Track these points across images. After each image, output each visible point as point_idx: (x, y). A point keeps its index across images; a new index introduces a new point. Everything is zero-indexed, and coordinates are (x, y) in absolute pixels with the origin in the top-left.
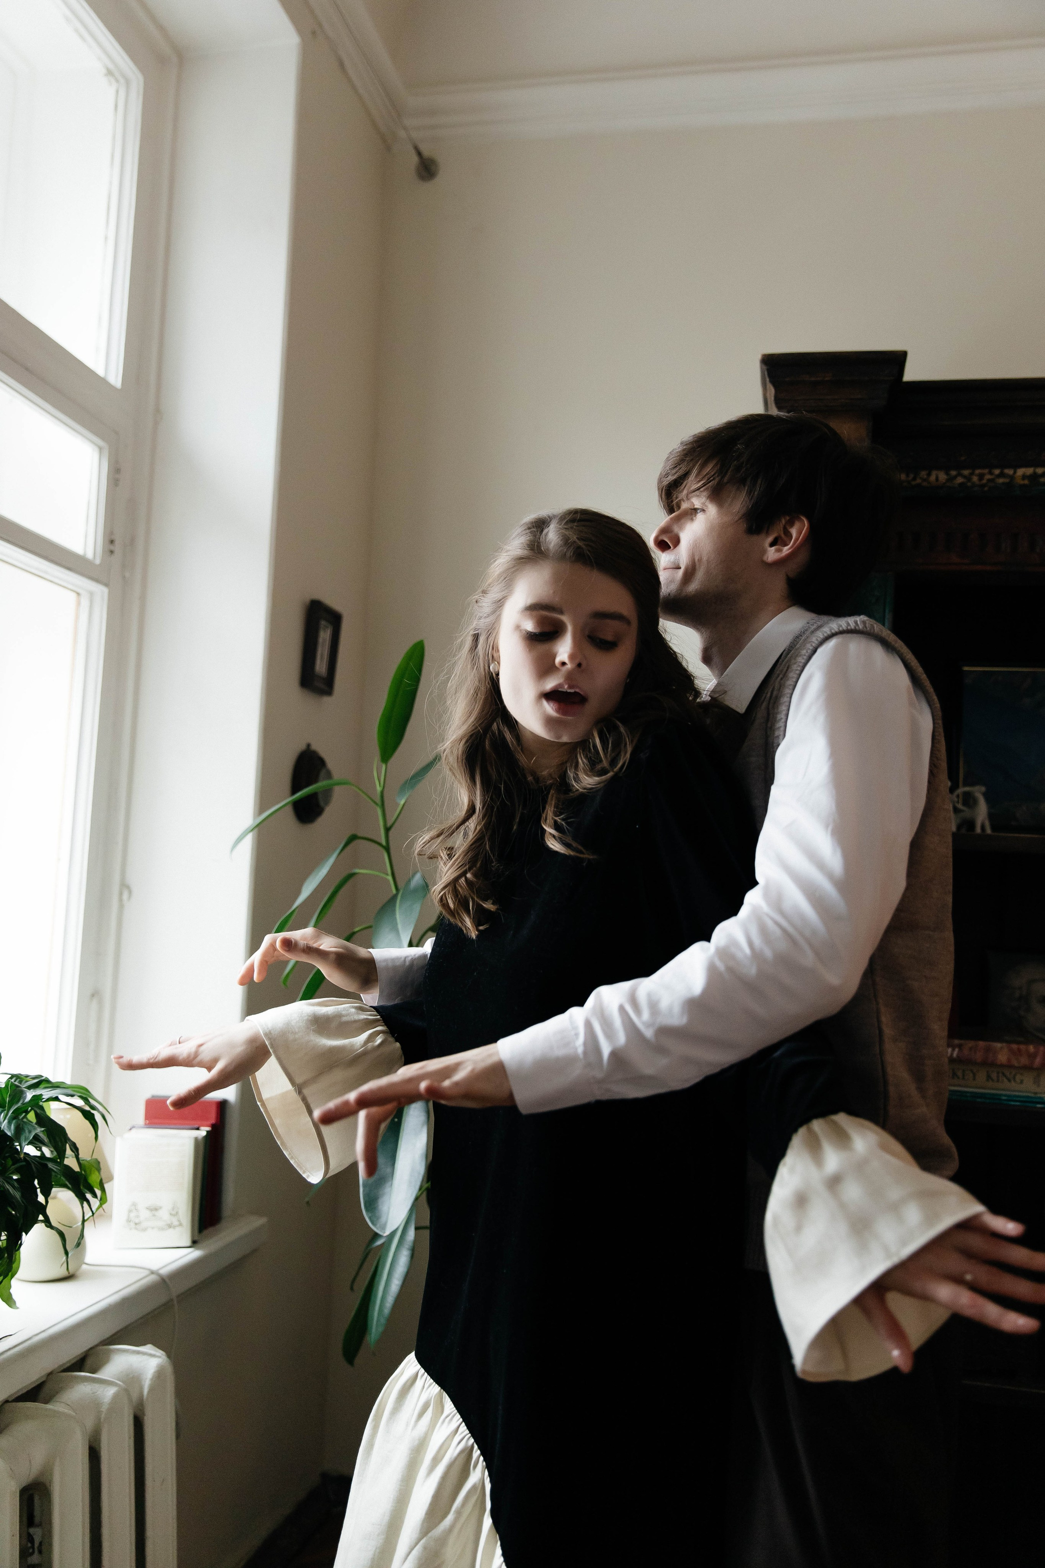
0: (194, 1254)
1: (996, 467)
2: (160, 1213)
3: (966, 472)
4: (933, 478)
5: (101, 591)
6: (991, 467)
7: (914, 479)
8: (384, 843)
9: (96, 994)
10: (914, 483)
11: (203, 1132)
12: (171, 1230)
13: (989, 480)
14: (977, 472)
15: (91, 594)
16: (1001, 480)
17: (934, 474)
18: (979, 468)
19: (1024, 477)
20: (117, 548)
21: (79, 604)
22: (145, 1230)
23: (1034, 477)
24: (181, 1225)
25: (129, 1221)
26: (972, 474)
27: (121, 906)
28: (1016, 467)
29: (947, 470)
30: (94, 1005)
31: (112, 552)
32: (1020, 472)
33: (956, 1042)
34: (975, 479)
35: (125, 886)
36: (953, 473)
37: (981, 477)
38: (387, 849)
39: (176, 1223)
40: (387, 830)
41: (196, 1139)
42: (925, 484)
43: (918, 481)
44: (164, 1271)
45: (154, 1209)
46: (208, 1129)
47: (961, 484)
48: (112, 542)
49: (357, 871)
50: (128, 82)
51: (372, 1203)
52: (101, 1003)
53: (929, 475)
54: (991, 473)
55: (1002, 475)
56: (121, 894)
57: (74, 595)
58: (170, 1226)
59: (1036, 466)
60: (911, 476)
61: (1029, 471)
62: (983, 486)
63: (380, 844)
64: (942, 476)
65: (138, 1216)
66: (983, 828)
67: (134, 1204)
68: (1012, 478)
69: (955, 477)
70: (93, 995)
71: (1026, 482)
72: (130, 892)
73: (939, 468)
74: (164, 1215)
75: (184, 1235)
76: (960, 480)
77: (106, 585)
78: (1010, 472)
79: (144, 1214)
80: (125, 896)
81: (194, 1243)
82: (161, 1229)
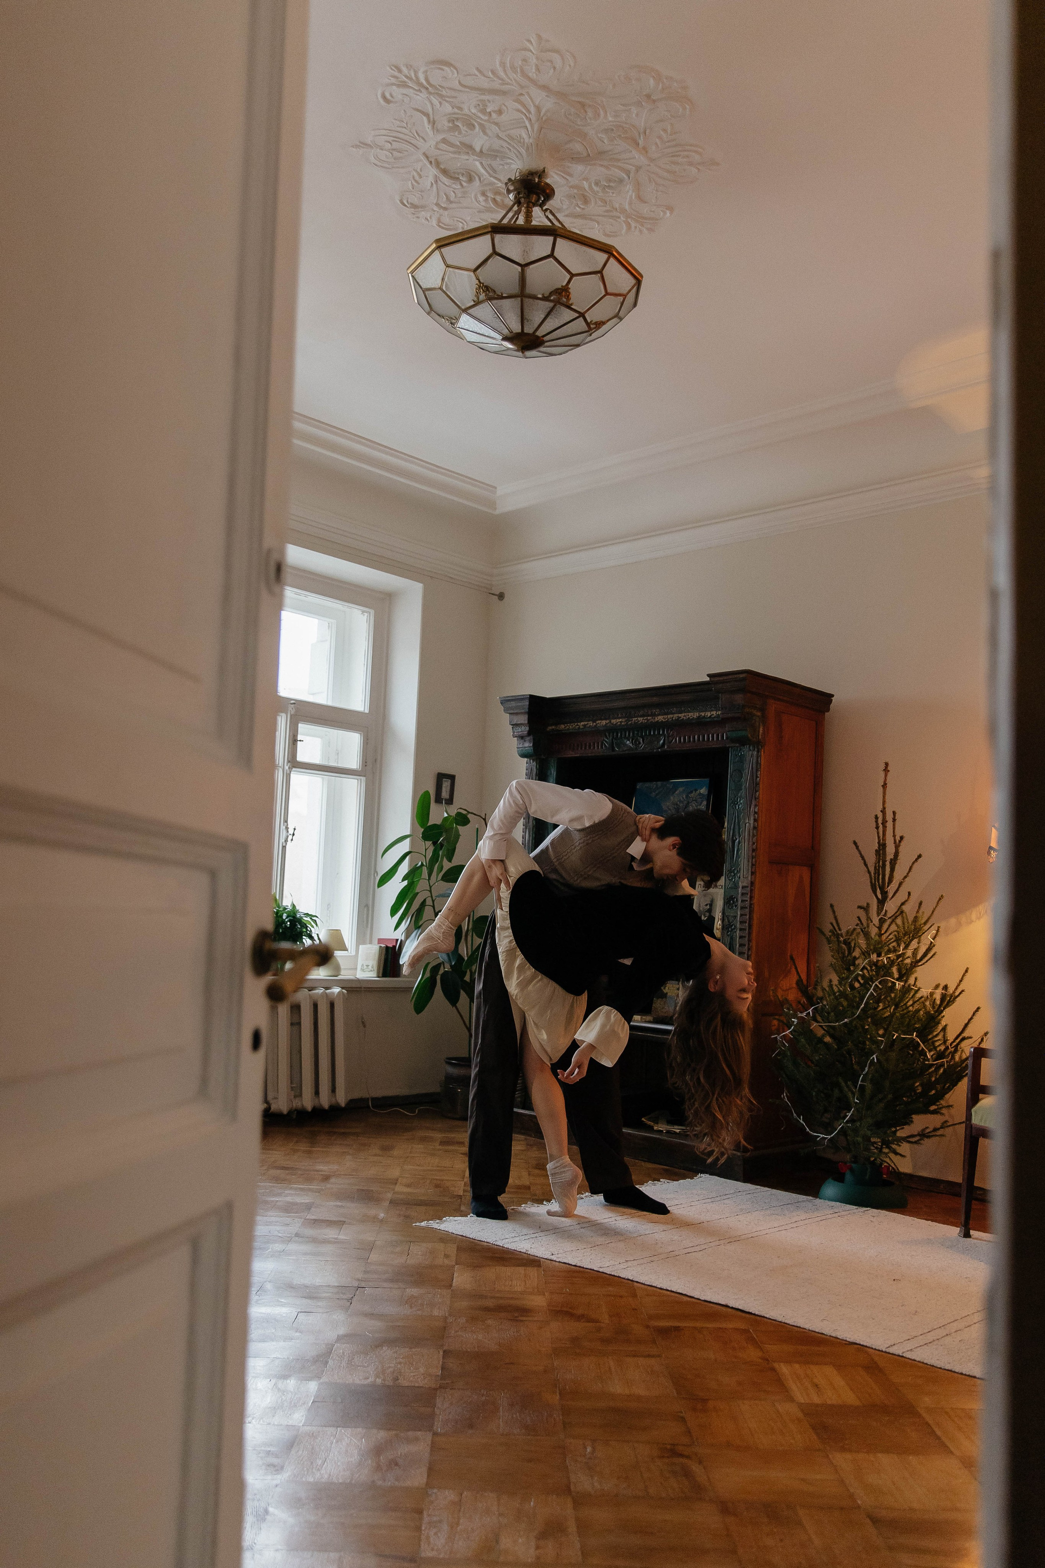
0: (377, 979)
1: (577, 722)
2: (369, 966)
3: (569, 725)
4: (561, 727)
5: (363, 779)
6: (575, 723)
7: (557, 728)
9: (367, 906)
11: (384, 945)
14: (572, 724)
15: (361, 779)
16: (578, 727)
17: (561, 725)
18: (571, 723)
19: (582, 725)
20: (368, 763)
21: (358, 783)
22: (365, 971)
23: (585, 726)
24: (375, 970)
25: (361, 969)
27: (375, 878)
28: (580, 722)
29: (564, 724)
30: (366, 909)
31: (366, 765)
34: (571, 727)
35: (376, 872)
36: (566, 725)
39: (373, 969)
41: (382, 949)
42: (559, 729)
45: (367, 966)
47: (568, 729)
48: (365, 762)
50: (370, 613)
52: (368, 910)
54: (575, 725)
55: (577, 725)
56: (374, 874)
57: (357, 780)
58: (371, 971)
59: (585, 722)
61: (583, 723)
65: (363, 968)
67: (363, 964)
69: (566, 727)
70: (365, 906)
71: (583, 727)
74: (373, 966)
75: (374, 975)
76: (568, 727)
77: (365, 776)
78: (579, 724)
79: (365, 967)
80: (376, 875)
81: (378, 977)
82: (368, 970)
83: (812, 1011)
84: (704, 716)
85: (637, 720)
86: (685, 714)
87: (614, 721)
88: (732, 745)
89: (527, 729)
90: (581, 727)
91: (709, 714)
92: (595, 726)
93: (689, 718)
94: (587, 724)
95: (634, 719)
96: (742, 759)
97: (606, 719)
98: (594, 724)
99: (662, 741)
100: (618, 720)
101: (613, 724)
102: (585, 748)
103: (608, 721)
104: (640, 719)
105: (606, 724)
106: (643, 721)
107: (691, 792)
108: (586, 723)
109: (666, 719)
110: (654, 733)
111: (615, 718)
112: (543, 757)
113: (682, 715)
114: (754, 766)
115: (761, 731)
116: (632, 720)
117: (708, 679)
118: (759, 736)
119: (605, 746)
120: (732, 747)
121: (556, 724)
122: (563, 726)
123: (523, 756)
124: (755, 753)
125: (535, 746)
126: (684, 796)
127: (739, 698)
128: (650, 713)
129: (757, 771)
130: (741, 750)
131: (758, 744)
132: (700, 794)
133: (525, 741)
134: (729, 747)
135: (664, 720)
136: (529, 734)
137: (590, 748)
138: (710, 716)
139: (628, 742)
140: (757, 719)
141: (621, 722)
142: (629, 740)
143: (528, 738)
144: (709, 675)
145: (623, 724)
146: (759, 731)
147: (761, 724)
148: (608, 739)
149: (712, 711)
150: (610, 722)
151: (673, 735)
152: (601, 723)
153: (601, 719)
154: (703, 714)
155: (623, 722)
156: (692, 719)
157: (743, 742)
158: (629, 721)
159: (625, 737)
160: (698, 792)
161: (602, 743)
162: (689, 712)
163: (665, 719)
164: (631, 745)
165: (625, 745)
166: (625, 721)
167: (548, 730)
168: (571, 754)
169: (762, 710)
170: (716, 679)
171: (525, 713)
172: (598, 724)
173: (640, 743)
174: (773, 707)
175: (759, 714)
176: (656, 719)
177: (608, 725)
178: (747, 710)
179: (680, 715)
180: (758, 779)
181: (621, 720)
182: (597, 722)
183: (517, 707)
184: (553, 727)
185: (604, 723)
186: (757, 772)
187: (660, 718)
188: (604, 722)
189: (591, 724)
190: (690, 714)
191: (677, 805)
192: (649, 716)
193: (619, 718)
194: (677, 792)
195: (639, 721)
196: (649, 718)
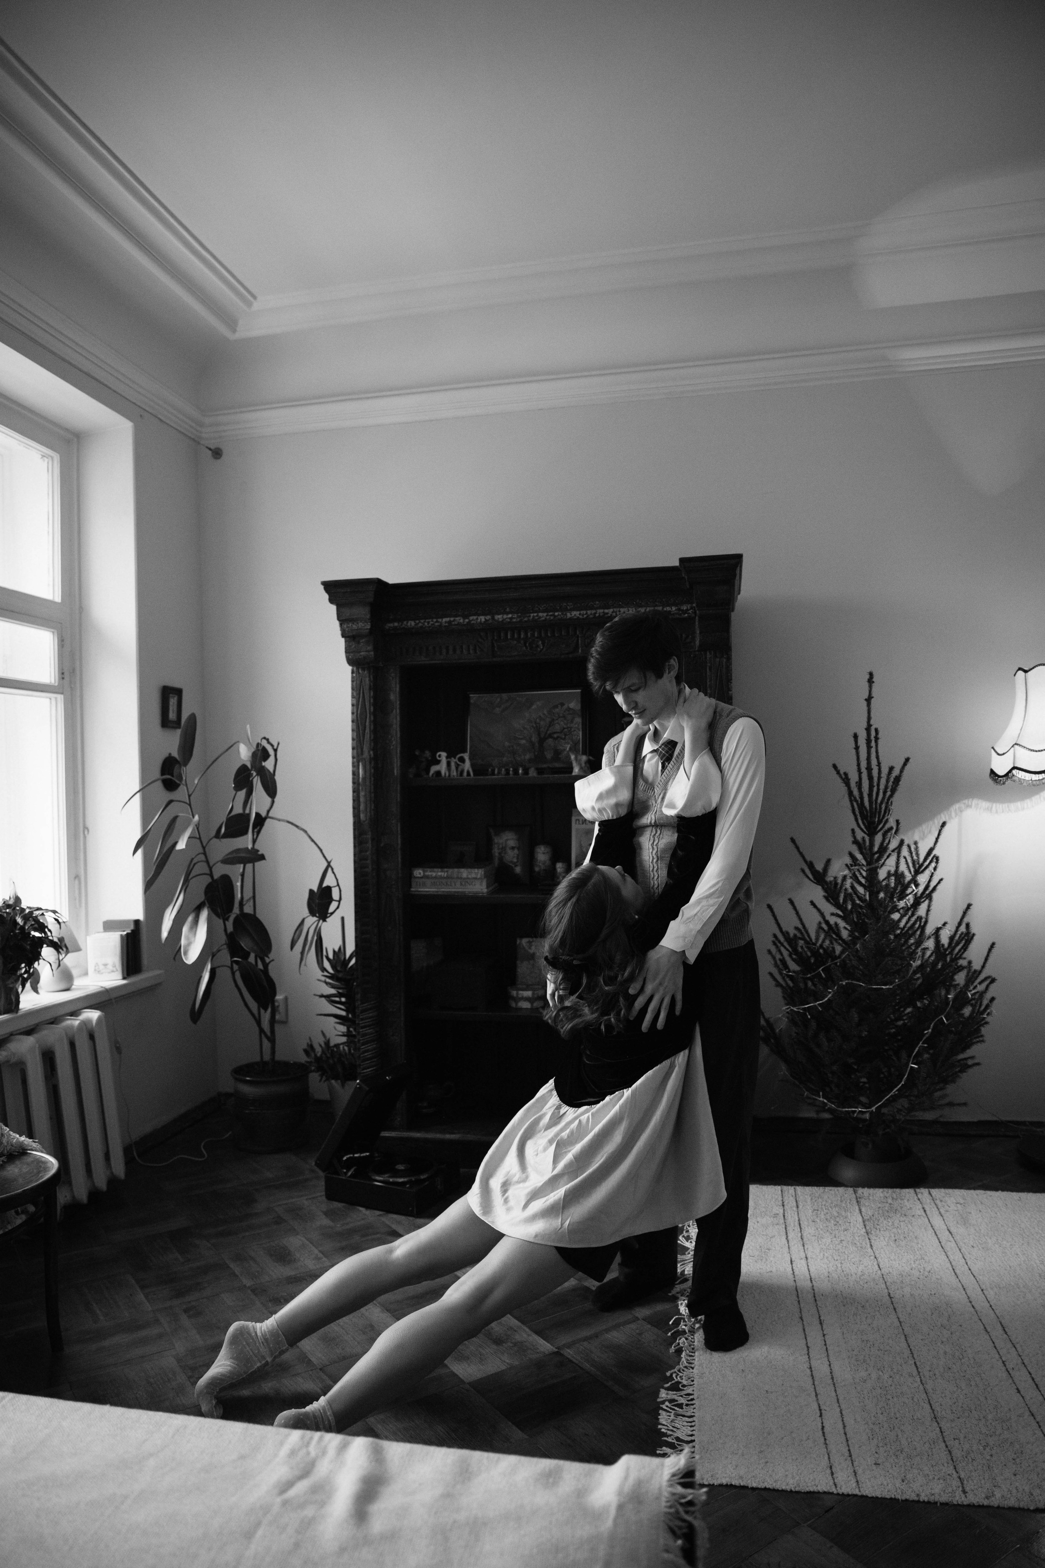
0: (124, 982)
1: (435, 618)
2: (108, 966)
3: (422, 621)
4: (409, 624)
5: (60, 697)
6: (433, 618)
7: (402, 625)
8: (188, 802)
9: (77, 877)
10: (401, 627)
11: (125, 933)
12: (113, 973)
13: (432, 624)
14: (427, 621)
15: (56, 698)
16: (437, 624)
17: (409, 622)
18: (427, 619)
19: (446, 622)
20: (67, 675)
21: (51, 703)
22: (102, 973)
23: (450, 622)
24: (117, 970)
25: (95, 970)
26: (425, 622)
27: (85, 837)
28: (442, 618)
29: (414, 620)
30: (77, 882)
31: (63, 678)
32: (444, 620)
33: (446, 870)
34: (426, 624)
35: (86, 828)
36: (417, 622)
37: (428, 623)
38: (190, 805)
39: (115, 969)
40: (189, 796)
41: (121, 935)
42: (406, 627)
43: (403, 626)
44: (107, 987)
45: (105, 965)
46: (129, 932)
47: (421, 627)
48: (63, 673)
49: (180, 814)
50: (54, 459)
51: (186, 953)
53: (407, 623)
54: (432, 621)
55: (437, 622)
57: (48, 699)
58: (113, 971)
59: (450, 617)
60: (400, 623)
61: (448, 619)
62: (429, 627)
63: (186, 803)
64: (413, 623)
65: (99, 968)
66: (468, 773)
67: (97, 964)
68: (441, 623)
69: (418, 623)
70: (75, 878)
71: (447, 624)
72: (88, 831)
73: (412, 620)
74: (110, 967)
75: (120, 976)
76: (420, 625)
77: (62, 693)
78: (440, 620)
79: (101, 967)
80: (86, 833)
81: (124, 978)
82: (109, 973)
85: (537, 616)
87: (499, 617)
89: (367, 626)
90: (444, 624)
92: (469, 623)
95: (532, 615)
97: (484, 614)
98: (467, 620)
100: (505, 616)
101: (495, 621)
102: (447, 652)
103: (488, 617)
104: (543, 615)
105: (487, 621)
106: (548, 617)
107: (556, 707)
108: (452, 619)
109: (585, 616)
111: (502, 613)
114: (724, 677)
116: (530, 616)
119: (481, 650)
121: (402, 620)
123: (350, 664)
125: (375, 649)
126: (546, 713)
128: (557, 607)
129: (728, 681)
132: (569, 709)
133: (358, 643)
135: (581, 617)
136: (371, 633)
137: (454, 652)
139: (519, 645)
141: (511, 618)
142: (520, 642)
143: (364, 639)
144: (681, 560)
145: (514, 620)
148: (485, 641)
150: (493, 618)
152: (477, 619)
153: (477, 614)
155: (514, 618)
158: (524, 617)
159: (513, 639)
160: (565, 707)
161: (476, 647)
163: (583, 615)
165: (512, 649)
166: (518, 617)
167: (387, 628)
168: (422, 660)
172: (473, 620)
173: (538, 646)
176: (569, 615)
179: (606, 611)
181: (510, 616)
182: (471, 618)
183: (350, 596)
184: (396, 624)
185: (483, 620)
187: (575, 614)
189: (460, 620)
191: (536, 723)
192: (556, 611)
193: (508, 613)
194: (534, 707)
195: (540, 617)
196: (556, 614)
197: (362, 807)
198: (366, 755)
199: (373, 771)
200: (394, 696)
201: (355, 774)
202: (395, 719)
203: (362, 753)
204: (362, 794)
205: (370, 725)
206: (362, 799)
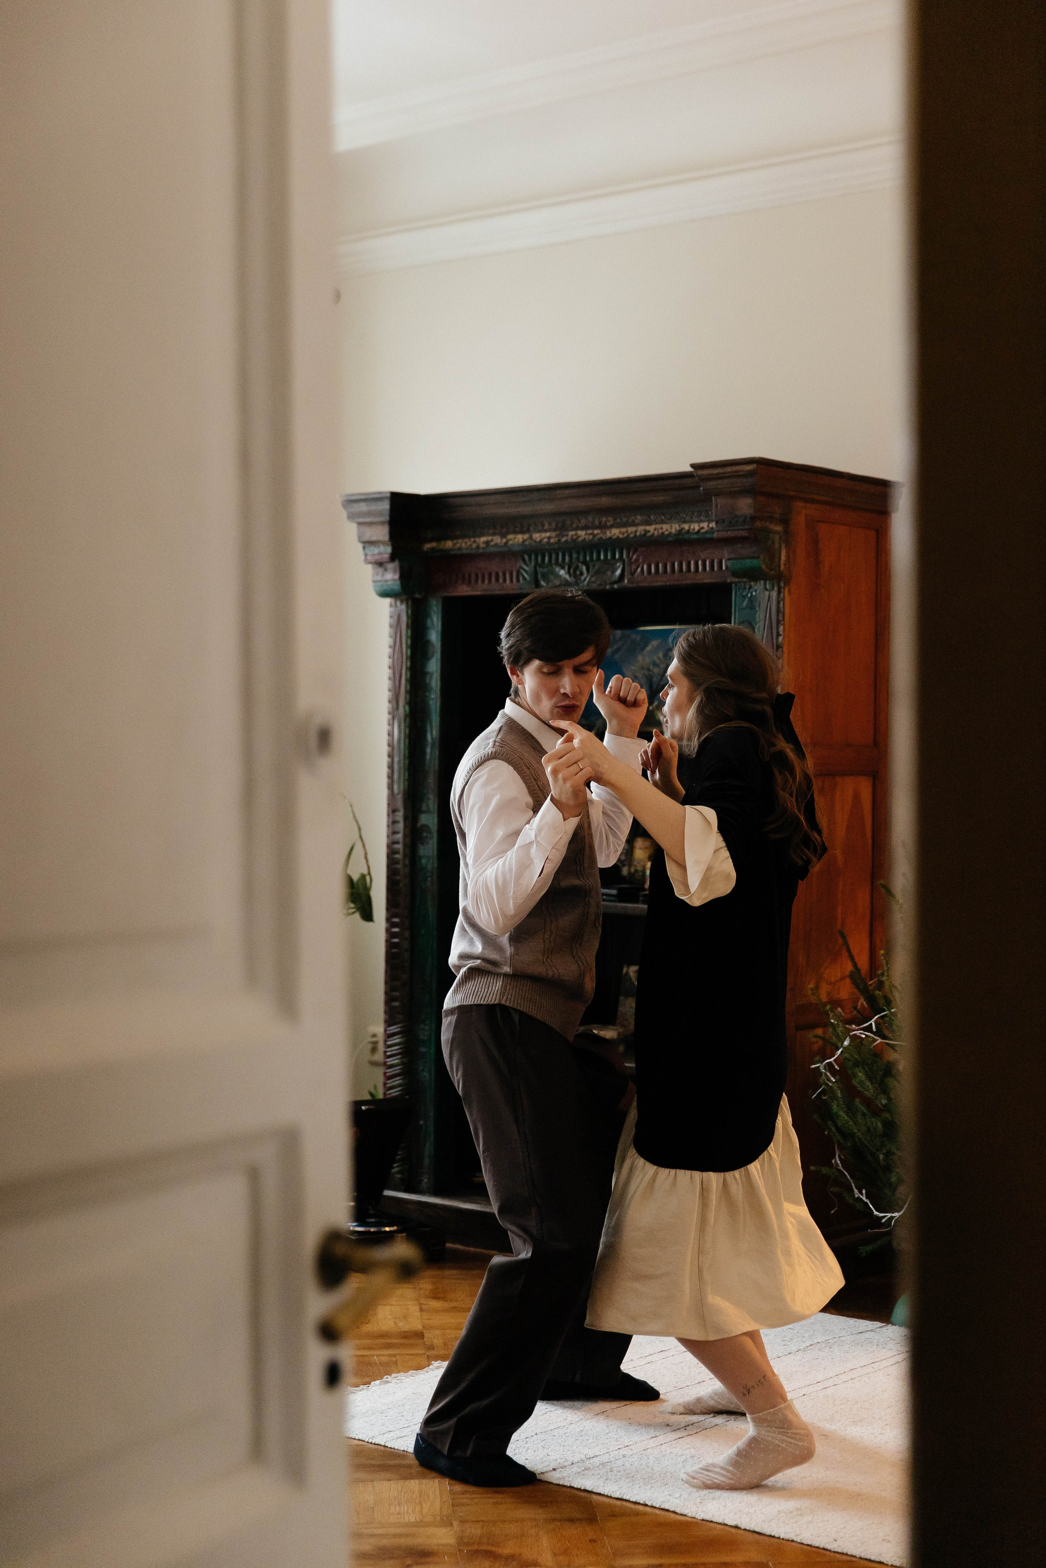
1: (473, 537)
3: (460, 541)
4: (446, 545)
6: (470, 538)
13: (469, 545)
14: (465, 540)
16: (474, 545)
17: (447, 542)
18: (464, 538)
19: (483, 542)
23: (487, 543)
26: (462, 542)
28: (479, 537)
29: (452, 539)
32: (482, 540)
34: (464, 544)
36: (455, 542)
37: (466, 543)
42: (445, 548)
47: (459, 549)
53: (445, 543)
54: (470, 541)
55: (475, 542)
59: (488, 536)
61: (486, 539)
62: (467, 548)
68: (479, 543)
69: (456, 544)
71: (485, 545)
73: (449, 539)
76: (458, 545)
78: (477, 540)
83: (875, 1022)
84: (689, 530)
85: (576, 534)
86: (657, 526)
87: (537, 536)
88: (737, 580)
89: (389, 549)
90: (482, 545)
91: (696, 527)
92: (506, 544)
93: (663, 533)
94: (492, 540)
95: (570, 533)
96: (752, 605)
97: (522, 532)
98: (504, 540)
99: (618, 572)
100: (543, 535)
101: (535, 541)
102: (490, 581)
103: (526, 536)
104: (582, 533)
105: (524, 541)
106: (586, 536)
108: (490, 538)
109: (625, 535)
110: (606, 556)
111: (539, 531)
112: (417, 596)
113: (651, 528)
114: (774, 616)
115: (783, 558)
116: (567, 535)
117: (691, 469)
118: (779, 566)
119: (524, 578)
120: (736, 583)
121: (438, 539)
122: (449, 544)
123: (384, 594)
124: (774, 594)
125: (405, 577)
126: (661, 655)
127: (745, 505)
128: (597, 523)
129: (778, 622)
130: (751, 587)
131: (779, 579)
133: (386, 570)
134: (731, 583)
135: (621, 536)
136: (393, 558)
137: (497, 580)
138: (699, 531)
139: (562, 572)
140: (777, 537)
141: (549, 538)
142: (563, 568)
143: (390, 566)
144: (692, 466)
145: (550, 541)
146: (780, 559)
147: (783, 546)
148: (527, 565)
149: (701, 521)
150: (531, 537)
151: (637, 560)
152: (515, 538)
153: (515, 532)
154: (686, 527)
155: (553, 537)
156: (668, 535)
157: (753, 575)
158: (563, 536)
159: (557, 564)
161: (518, 573)
162: (663, 522)
163: (623, 534)
164: (567, 577)
165: (558, 576)
166: (557, 536)
167: (424, 549)
168: (464, 590)
169: (785, 521)
170: (705, 472)
171: (382, 523)
172: (510, 540)
173: (582, 574)
174: (802, 513)
175: (779, 528)
176: (608, 534)
177: (527, 543)
178: (758, 524)
179: (648, 528)
180: (781, 639)
181: (548, 534)
182: (508, 537)
183: (369, 514)
184: (434, 544)
185: (521, 540)
186: (778, 627)
187: (615, 532)
188: (520, 538)
189: (497, 540)
190: (665, 527)
191: (649, 670)
192: (596, 528)
193: (546, 531)
194: (649, 648)
195: (579, 537)
196: (596, 532)
197: (396, 776)
198: (401, 711)
199: (407, 730)
200: (434, 636)
201: (390, 734)
202: (434, 666)
203: (397, 708)
204: (396, 759)
205: (406, 674)
206: (396, 767)
